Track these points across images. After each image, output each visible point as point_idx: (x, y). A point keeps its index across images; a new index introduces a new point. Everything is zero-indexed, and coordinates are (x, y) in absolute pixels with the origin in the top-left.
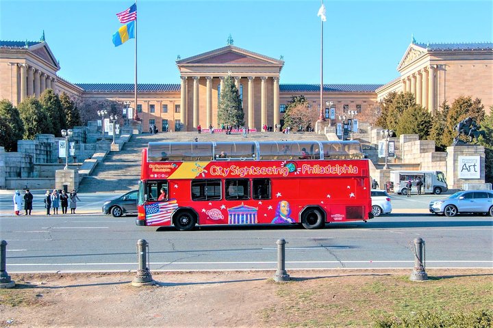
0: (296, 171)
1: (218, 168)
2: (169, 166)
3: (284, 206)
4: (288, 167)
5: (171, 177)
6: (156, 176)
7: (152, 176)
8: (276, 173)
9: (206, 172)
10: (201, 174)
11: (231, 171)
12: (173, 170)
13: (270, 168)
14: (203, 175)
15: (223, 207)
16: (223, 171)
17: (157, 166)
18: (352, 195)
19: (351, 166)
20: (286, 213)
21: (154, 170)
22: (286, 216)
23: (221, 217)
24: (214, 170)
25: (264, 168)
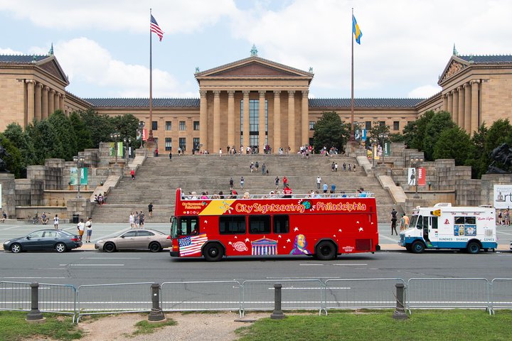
0: (311, 208)
1: (243, 206)
2: (200, 204)
3: (301, 239)
4: (304, 204)
5: (201, 214)
6: (188, 212)
7: (185, 212)
8: (293, 210)
9: (232, 209)
10: (227, 211)
11: (254, 208)
12: (203, 208)
13: (288, 206)
14: (230, 212)
15: (247, 240)
16: (247, 208)
17: (189, 204)
18: (361, 229)
19: (360, 204)
20: (302, 245)
21: (186, 207)
22: (303, 248)
23: (245, 249)
24: (239, 208)
25: (283, 206)
